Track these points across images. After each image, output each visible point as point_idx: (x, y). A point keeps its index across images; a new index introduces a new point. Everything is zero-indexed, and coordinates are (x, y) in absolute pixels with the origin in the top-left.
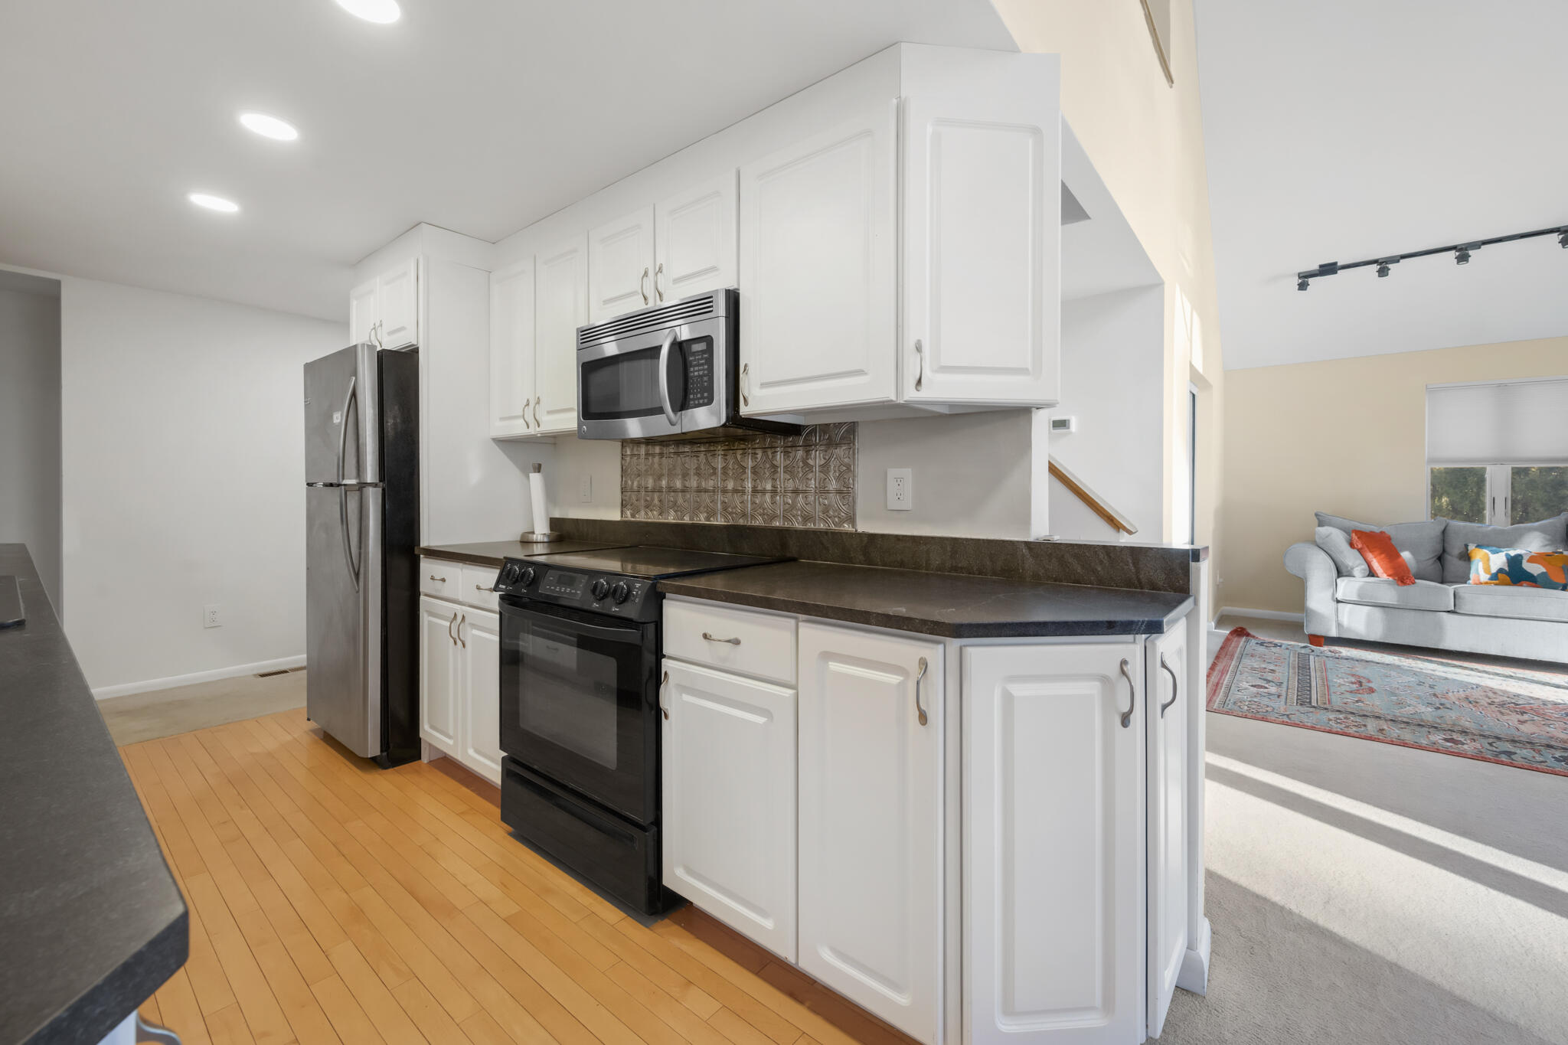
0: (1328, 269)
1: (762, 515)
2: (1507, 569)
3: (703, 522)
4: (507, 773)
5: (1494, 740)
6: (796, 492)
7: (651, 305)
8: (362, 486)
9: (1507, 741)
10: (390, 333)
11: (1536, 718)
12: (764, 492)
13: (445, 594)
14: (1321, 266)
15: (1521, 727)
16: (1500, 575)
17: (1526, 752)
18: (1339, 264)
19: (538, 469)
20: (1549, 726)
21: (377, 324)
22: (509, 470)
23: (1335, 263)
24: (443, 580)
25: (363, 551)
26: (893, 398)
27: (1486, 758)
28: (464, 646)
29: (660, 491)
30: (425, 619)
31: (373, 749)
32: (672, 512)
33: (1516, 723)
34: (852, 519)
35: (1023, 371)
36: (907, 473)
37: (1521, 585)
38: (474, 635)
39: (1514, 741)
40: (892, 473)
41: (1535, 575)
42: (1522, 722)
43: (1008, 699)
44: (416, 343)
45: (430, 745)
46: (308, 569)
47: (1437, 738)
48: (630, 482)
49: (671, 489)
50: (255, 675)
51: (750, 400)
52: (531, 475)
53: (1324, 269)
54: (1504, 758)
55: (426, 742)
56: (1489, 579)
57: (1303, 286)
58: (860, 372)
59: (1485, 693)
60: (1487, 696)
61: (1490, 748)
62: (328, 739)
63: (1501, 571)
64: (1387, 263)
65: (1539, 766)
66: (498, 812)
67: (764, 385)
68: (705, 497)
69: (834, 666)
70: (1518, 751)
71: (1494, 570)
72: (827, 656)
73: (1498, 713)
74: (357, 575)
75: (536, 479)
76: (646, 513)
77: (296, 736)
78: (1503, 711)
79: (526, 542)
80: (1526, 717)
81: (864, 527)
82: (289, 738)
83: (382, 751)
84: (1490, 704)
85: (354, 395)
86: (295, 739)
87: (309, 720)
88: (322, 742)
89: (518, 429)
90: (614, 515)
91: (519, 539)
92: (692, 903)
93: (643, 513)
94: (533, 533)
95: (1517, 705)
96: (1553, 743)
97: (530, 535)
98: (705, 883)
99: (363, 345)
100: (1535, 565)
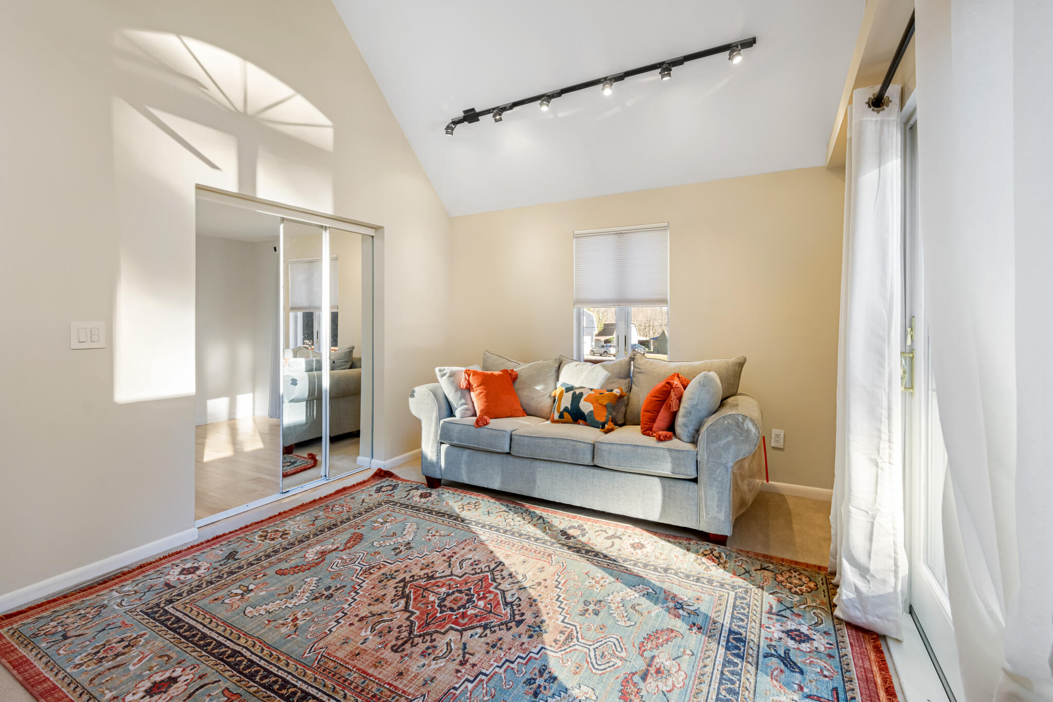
0: (471, 116)
2: (569, 407)
14: (465, 112)
23: (473, 109)
37: (575, 424)
41: (586, 414)
57: (450, 129)
63: (566, 409)
64: (503, 110)
100: (589, 403)
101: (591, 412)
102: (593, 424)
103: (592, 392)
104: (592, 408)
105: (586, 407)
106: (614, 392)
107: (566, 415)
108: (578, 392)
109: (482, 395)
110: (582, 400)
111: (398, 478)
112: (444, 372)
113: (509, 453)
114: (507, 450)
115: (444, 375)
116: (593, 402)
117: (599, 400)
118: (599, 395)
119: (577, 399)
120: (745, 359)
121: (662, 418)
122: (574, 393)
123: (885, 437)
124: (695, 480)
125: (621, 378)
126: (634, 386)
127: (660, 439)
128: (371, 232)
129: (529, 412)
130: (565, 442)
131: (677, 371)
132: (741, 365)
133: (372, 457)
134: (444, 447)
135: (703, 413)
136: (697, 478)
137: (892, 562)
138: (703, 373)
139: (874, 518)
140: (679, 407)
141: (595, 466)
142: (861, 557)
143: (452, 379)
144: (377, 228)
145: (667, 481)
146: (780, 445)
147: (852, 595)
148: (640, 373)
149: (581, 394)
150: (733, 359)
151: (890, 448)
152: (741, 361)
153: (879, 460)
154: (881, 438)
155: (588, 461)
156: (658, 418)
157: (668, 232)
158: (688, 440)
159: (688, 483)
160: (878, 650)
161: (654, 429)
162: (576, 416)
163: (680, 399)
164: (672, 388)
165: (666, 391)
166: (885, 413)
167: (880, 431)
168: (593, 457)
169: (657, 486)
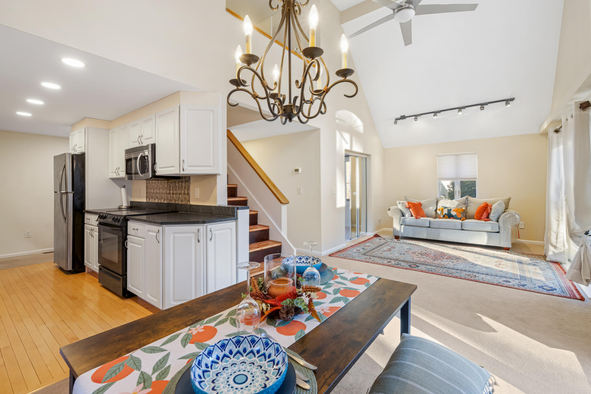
0: (403, 117)
1: (174, 200)
2: (447, 213)
3: (163, 202)
4: (100, 269)
6: (180, 194)
7: (141, 145)
8: (67, 193)
10: (79, 148)
12: (174, 194)
13: (90, 223)
14: (401, 116)
18: (406, 116)
19: (124, 187)
21: (76, 145)
22: (115, 187)
23: (405, 116)
24: (89, 219)
25: (67, 211)
26: (179, 173)
28: (93, 237)
29: (154, 193)
30: (86, 230)
31: (70, 268)
32: (157, 199)
34: (189, 201)
35: (210, 166)
36: (198, 189)
37: (450, 218)
38: (95, 234)
40: (196, 189)
41: (454, 215)
43: (174, 237)
44: (84, 152)
45: (88, 268)
46: (54, 217)
47: (385, 262)
48: (148, 191)
49: (157, 193)
50: (42, 253)
51: (157, 172)
52: (122, 189)
53: (402, 117)
55: (87, 266)
56: (443, 217)
57: (396, 123)
58: (173, 167)
62: (61, 269)
63: (446, 214)
64: (417, 116)
66: (98, 280)
67: (160, 168)
68: (163, 195)
69: (150, 233)
71: (444, 214)
72: (149, 231)
74: (65, 218)
75: (123, 190)
76: (152, 200)
77: (50, 267)
79: (120, 209)
81: (192, 203)
82: (47, 268)
83: (72, 269)
85: (65, 167)
86: (49, 268)
87: (54, 263)
88: (59, 270)
89: (115, 176)
90: (144, 200)
91: (118, 208)
92: (137, 296)
93: (151, 199)
94: (123, 206)
97: (121, 207)
98: (134, 287)
99: (67, 153)
100: (454, 212)
101: (455, 215)
102: (457, 218)
103: (455, 209)
104: (456, 214)
105: (453, 213)
106: (463, 208)
107: (446, 216)
108: (449, 209)
109: (414, 210)
110: (452, 211)
111: (381, 237)
112: (400, 202)
113: (429, 227)
114: (428, 226)
115: (400, 203)
116: (455, 212)
117: (457, 211)
118: (457, 209)
119: (449, 211)
121: (485, 215)
122: (448, 209)
123: (561, 214)
124: (498, 232)
125: (463, 204)
126: (468, 207)
127: (485, 221)
128: (366, 156)
129: (428, 216)
130: (450, 223)
131: (486, 202)
132: (509, 199)
133: (366, 232)
134: (403, 226)
135: (500, 213)
136: (499, 231)
137: (563, 244)
138: (500, 201)
139: (558, 234)
140: (491, 211)
141: (463, 230)
142: (554, 244)
143: (403, 205)
144: (368, 155)
145: (489, 233)
146: (523, 227)
147: (552, 253)
148: (471, 202)
149: (451, 209)
150: (507, 197)
151: (562, 217)
152: (509, 198)
153: (559, 220)
154: (559, 214)
155: (460, 228)
156: (483, 215)
157: (477, 155)
158: (495, 221)
159: (496, 233)
160: (560, 266)
161: (482, 218)
162: (450, 216)
163: (491, 209)
164: (488, 206)
165: (486, 207)
166: (560, 208)
167: (559, 212)
168: (462, 227)
169: (485, 234)
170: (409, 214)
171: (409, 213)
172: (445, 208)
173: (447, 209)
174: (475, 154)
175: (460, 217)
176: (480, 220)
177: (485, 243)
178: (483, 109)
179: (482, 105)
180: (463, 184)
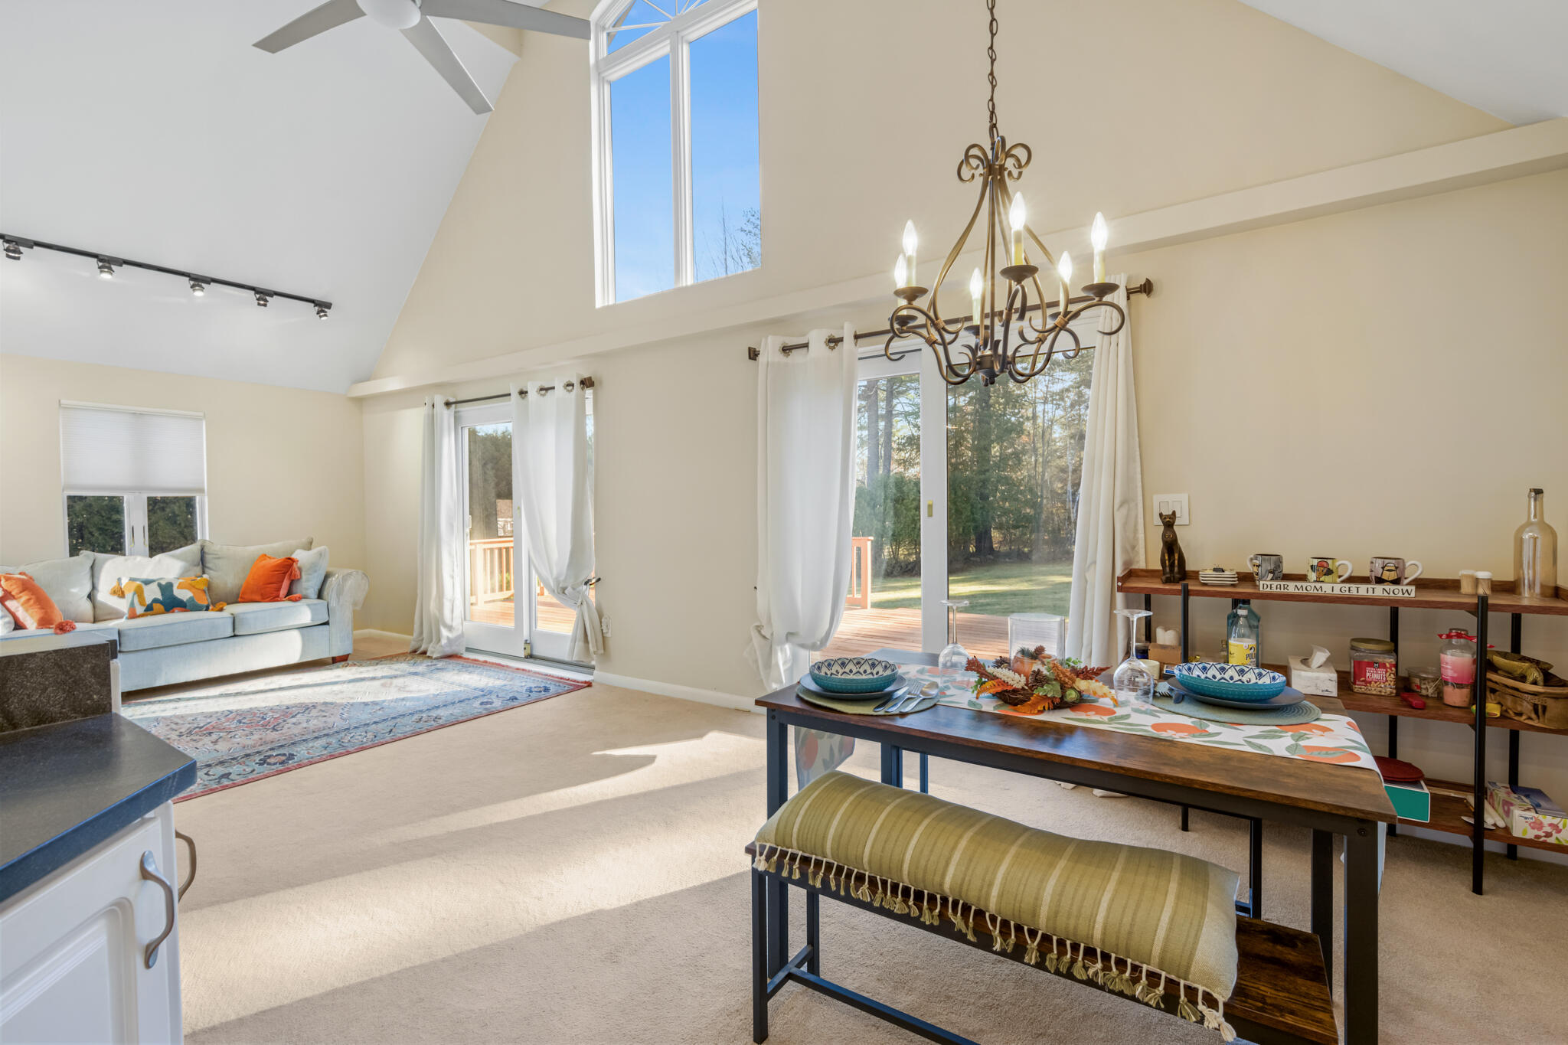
2: (160, 598)
5: (208, 769)
9: (217, 765)
11: (221, 734)
15: (217, 747)
16: (154, 605)
17: (235, 769)
20: (234, 737)
27: (213, 789)
33: (212, 745)
37: (173, 612)
39: (222, 763)
41: (185, 600)
42: (215, 742)
54: (225, 782)
56: (145, 611)
59: (169, 727)
60: (173, 730)
61: (210, 778)
63: (155, 601)
64: (19, 244)
65: (253, 776)
70: (231, 771)
71: (148, 601)
73: (192, 742)
78: (195, 738)
80: (214, 737)
84: (180, 736)
95: (201, 728)
96: (248, 752)
100: (184, 591)
101: (191, 598)
102: (197, 608)
103: (181, 581)
104: (190, 594)
105: (183, 595)
107: (156, 607)
108: (165, 582)
110: (174, 589)
116: (189, 589)
117: (194, 587)
118: (190, 582)
119: (167, 588)
120: (312, 539)
121: (286, 586)
122: (161, 584)
124: (327, 623)
127: (288, 601)
131: (262, 552)
136: (329, 620)
141: (240, 636)
142: (449, 622)
145: (305, 630)
149: (170, 585)
155: (229, 632)
156: (281, 587)
158: (315, 597)
159: (321, 627)
161: (278, 596)
162: (169, 604)
165: (286, 565)
168: (234, 630)
169: (296, 634)
170: (9, 623)
171: (7, 619)
172: (147, 582)
173: (156, 584)
174: (198, 419)
175: (206, 604)
176: (278, 601)
177: (295, 658)
178: (265, 305)
179: (263, 295)
180: (156, 506)
